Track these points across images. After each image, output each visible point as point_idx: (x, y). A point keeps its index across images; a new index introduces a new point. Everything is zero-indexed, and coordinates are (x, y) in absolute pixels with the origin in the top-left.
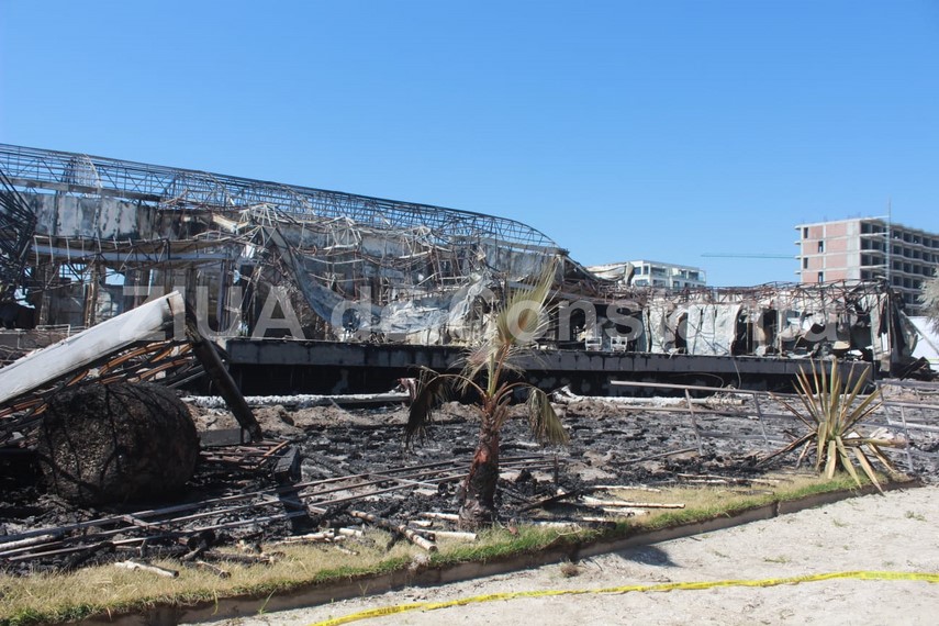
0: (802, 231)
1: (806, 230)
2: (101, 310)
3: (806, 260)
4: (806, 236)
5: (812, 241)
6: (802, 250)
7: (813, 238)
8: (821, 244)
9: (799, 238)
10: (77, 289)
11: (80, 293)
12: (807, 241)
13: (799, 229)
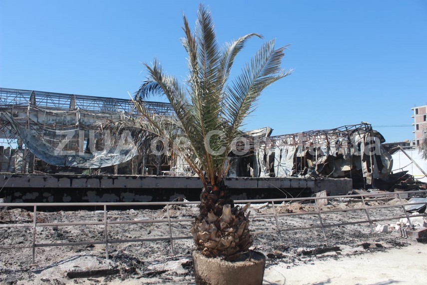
0: (415, 111)
1: (417, 110)
2: (18, 161)
3: (417, 125)
4: (417, 113)
5: (421, 115)
6: (415, 120)
7: (420, 114)
8: (425, 117)
9: (413, 115)
10: (7, 151)
11: (8, 153)
12: (418, 115)
13: (413, 110)
